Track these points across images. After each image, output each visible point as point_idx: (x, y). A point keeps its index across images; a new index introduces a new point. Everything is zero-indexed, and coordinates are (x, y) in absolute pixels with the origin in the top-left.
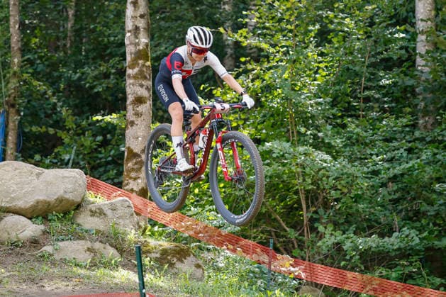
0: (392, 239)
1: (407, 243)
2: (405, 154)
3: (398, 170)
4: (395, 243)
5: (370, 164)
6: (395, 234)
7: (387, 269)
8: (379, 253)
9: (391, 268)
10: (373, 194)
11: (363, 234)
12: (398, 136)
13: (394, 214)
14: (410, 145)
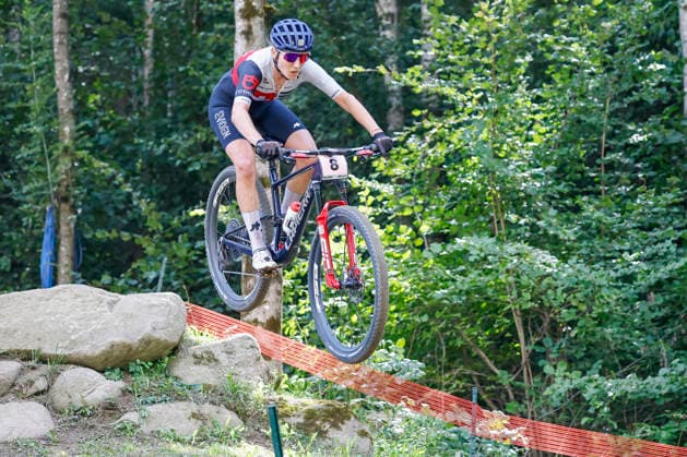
0: (658, 379)
1: (682, 384)
2: (673, 249)
3: (662, 272)
4: (663, 385)
5: (619, 266)
6: (662, 371)
7: (654, 427)
8: (640, 401)
9: (659, 425)
10: (626, 312)
11: (614, 375)
12: (660, 221)
13: (661, 340)
14: (680, 234)
